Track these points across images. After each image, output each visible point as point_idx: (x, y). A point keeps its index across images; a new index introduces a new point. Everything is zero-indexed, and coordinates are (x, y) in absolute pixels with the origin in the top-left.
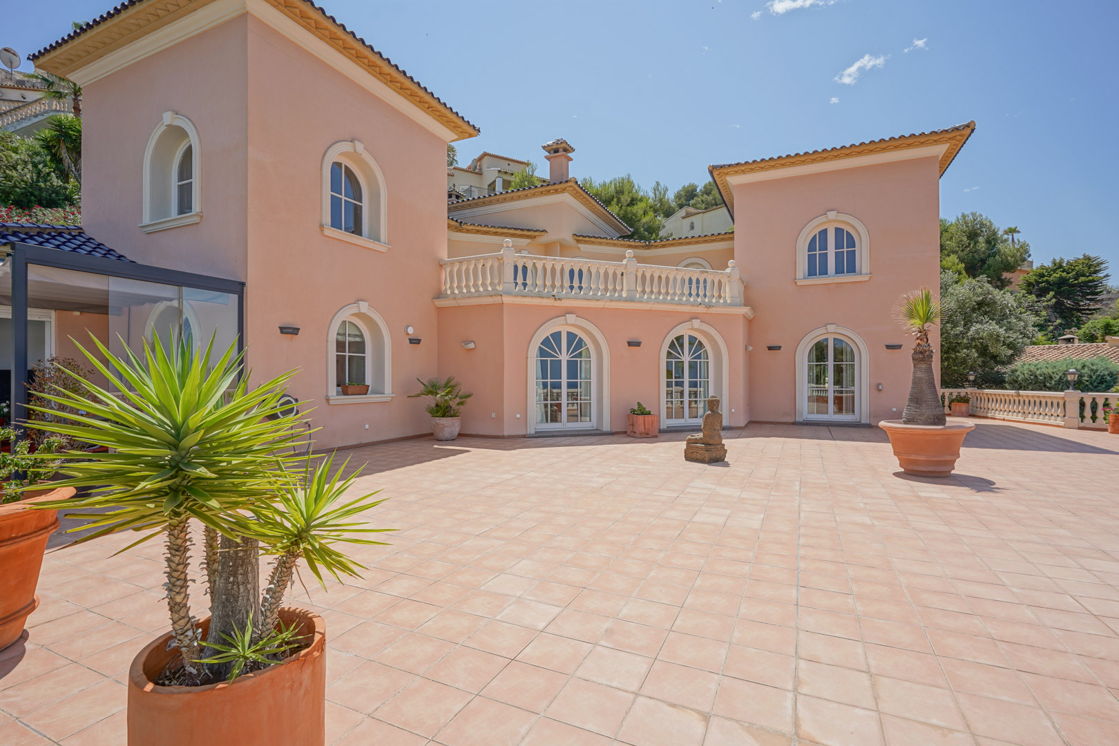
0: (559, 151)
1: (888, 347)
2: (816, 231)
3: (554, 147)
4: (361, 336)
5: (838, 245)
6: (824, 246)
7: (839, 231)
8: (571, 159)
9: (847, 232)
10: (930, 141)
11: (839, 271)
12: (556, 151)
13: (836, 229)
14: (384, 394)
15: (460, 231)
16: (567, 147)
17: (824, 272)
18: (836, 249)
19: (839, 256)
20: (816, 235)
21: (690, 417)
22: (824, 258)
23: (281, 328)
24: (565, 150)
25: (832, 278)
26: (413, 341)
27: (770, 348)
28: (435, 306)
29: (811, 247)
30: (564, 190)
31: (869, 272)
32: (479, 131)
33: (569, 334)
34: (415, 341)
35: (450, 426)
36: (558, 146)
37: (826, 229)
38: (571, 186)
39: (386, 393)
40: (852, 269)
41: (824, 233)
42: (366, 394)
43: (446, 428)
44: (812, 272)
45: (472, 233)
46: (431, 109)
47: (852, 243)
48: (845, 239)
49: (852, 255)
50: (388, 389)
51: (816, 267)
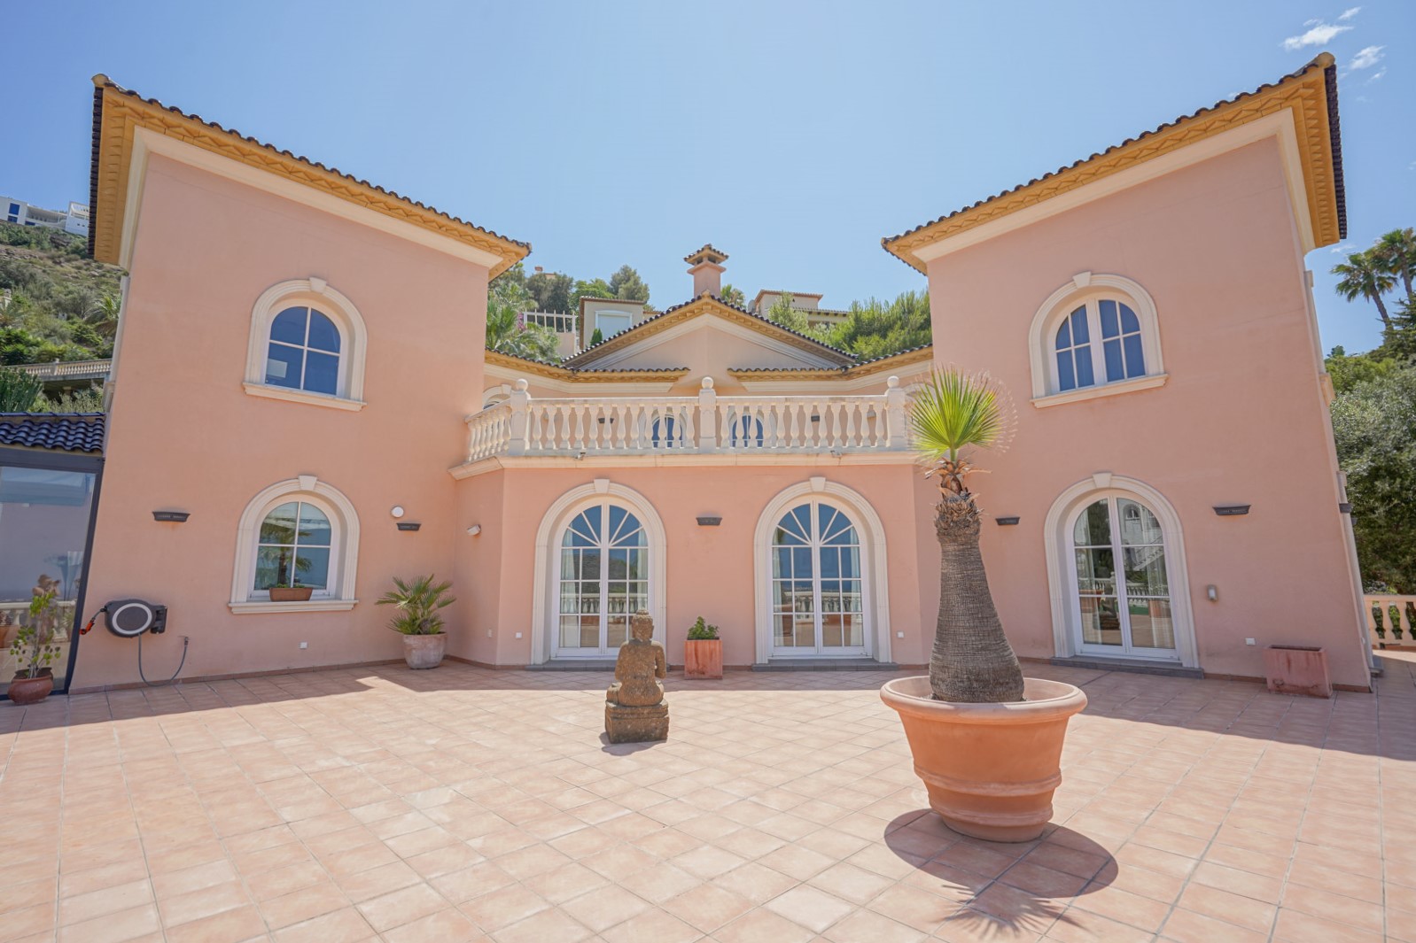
0: (707, 259)
1: (1221, 511)
2: (1066, 312)
3: (696, 257)
4: (327, 522)
5: (1108, 329)
6: (1083, 336)
7: (1106, 307)
8: (722, 270)
9: (1121, 305)
10: (1244, 113)
11: (1114, 374)
12: (699, 261)
13: (1101, 302)
14: (340, 599)
15: (577, 380)
16: (713, 253)
17: (1087, 379)
18: (1104, 338)
19: (1111, 350)
20: (1067, 319)
21: (826, 644)
22: (1085, 355)
23: (156, 514)
24: (713, 260)
25: (1102, 388)
26: (402, 527)
27: (1001, 522)
28: (453, 478)
29: (1062, 340)
30: (701, 311)
31: (1162, 370)
32: (527, 246)
33: (613, 509)
34: (409, 527)
35: (422, 648)
36: (701, 254)
37: (1084, 306)
38: (707, 304)
39: (343, 598)
40: (1137, 369)
41: (1080, 313)
42: (307, 599)
43: (414, 651)
44: (1066, 384)
45: (593, 382)
46: (444, 229)
47: (1131, 321)
48: (1118, 317)
49: (1135, 345)
50: (349, 594)
51: (1073, 373)
